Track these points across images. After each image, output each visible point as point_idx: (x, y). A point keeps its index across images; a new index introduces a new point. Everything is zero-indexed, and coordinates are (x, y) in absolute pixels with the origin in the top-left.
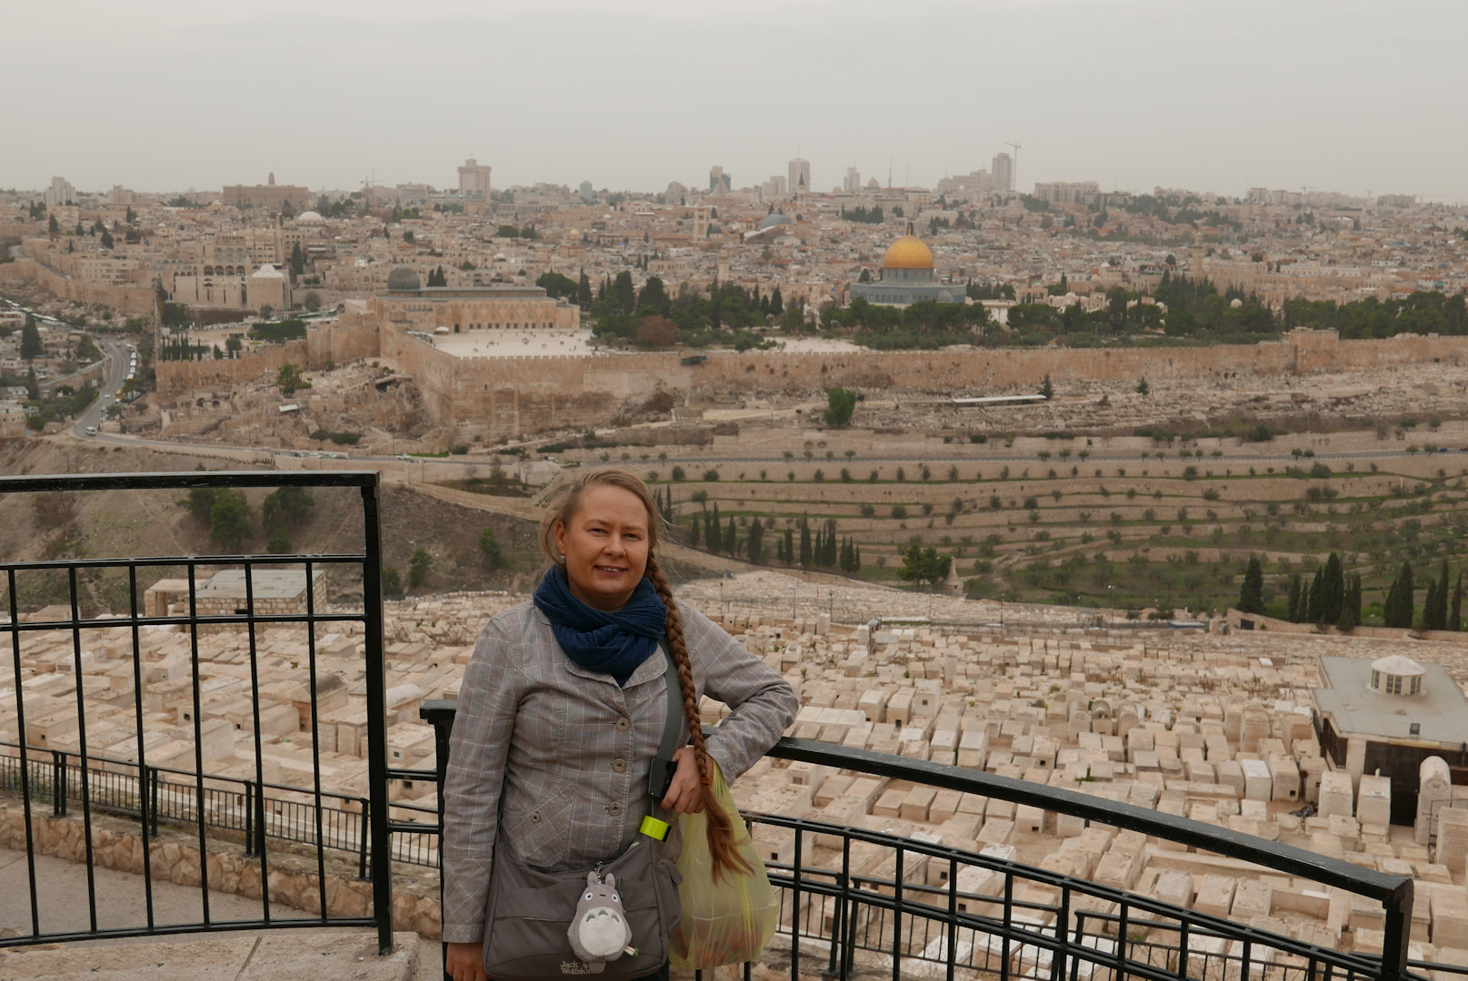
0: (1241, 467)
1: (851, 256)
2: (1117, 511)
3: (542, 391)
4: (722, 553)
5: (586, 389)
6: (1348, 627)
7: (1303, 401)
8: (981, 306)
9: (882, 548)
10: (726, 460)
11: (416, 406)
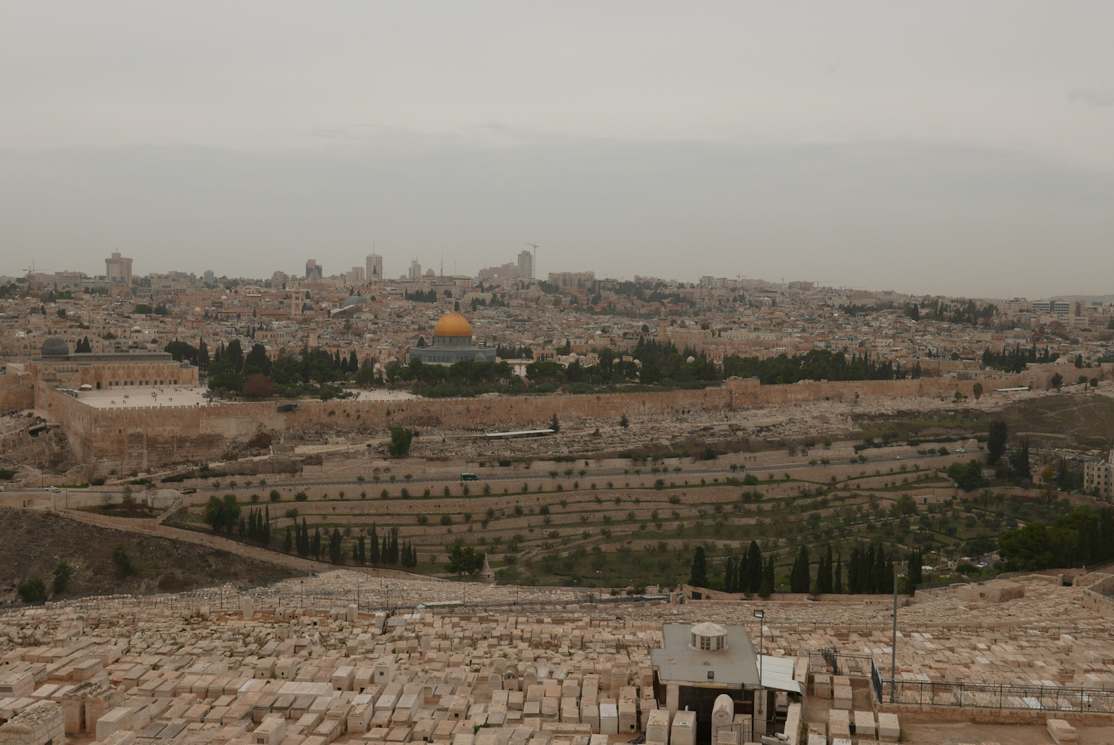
0: (695, 478)
1: (413, 327)
2: (608, 514)
3: (166, 434)
4: (310, 557)
5: (202, 431)
6: (766, 595)
7: (738, 430)
8: (506, 363)
9: (433, 548)
10: (313, 484)
11: (62, 448)
